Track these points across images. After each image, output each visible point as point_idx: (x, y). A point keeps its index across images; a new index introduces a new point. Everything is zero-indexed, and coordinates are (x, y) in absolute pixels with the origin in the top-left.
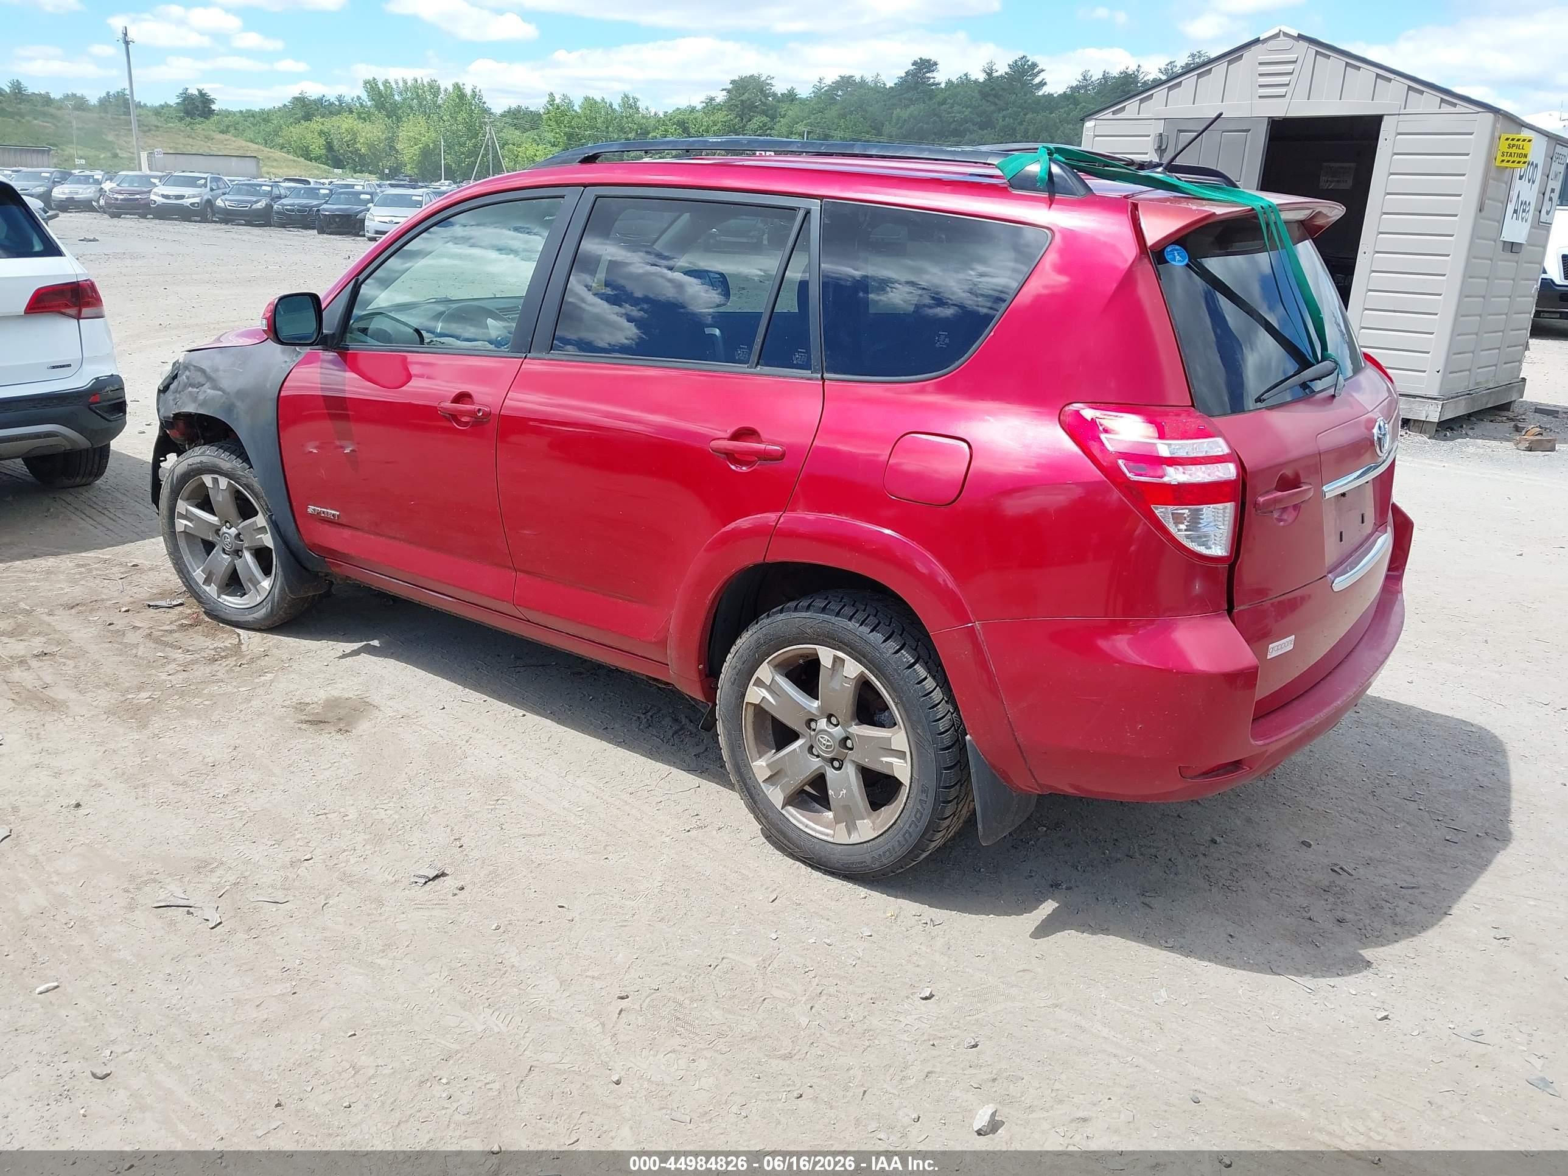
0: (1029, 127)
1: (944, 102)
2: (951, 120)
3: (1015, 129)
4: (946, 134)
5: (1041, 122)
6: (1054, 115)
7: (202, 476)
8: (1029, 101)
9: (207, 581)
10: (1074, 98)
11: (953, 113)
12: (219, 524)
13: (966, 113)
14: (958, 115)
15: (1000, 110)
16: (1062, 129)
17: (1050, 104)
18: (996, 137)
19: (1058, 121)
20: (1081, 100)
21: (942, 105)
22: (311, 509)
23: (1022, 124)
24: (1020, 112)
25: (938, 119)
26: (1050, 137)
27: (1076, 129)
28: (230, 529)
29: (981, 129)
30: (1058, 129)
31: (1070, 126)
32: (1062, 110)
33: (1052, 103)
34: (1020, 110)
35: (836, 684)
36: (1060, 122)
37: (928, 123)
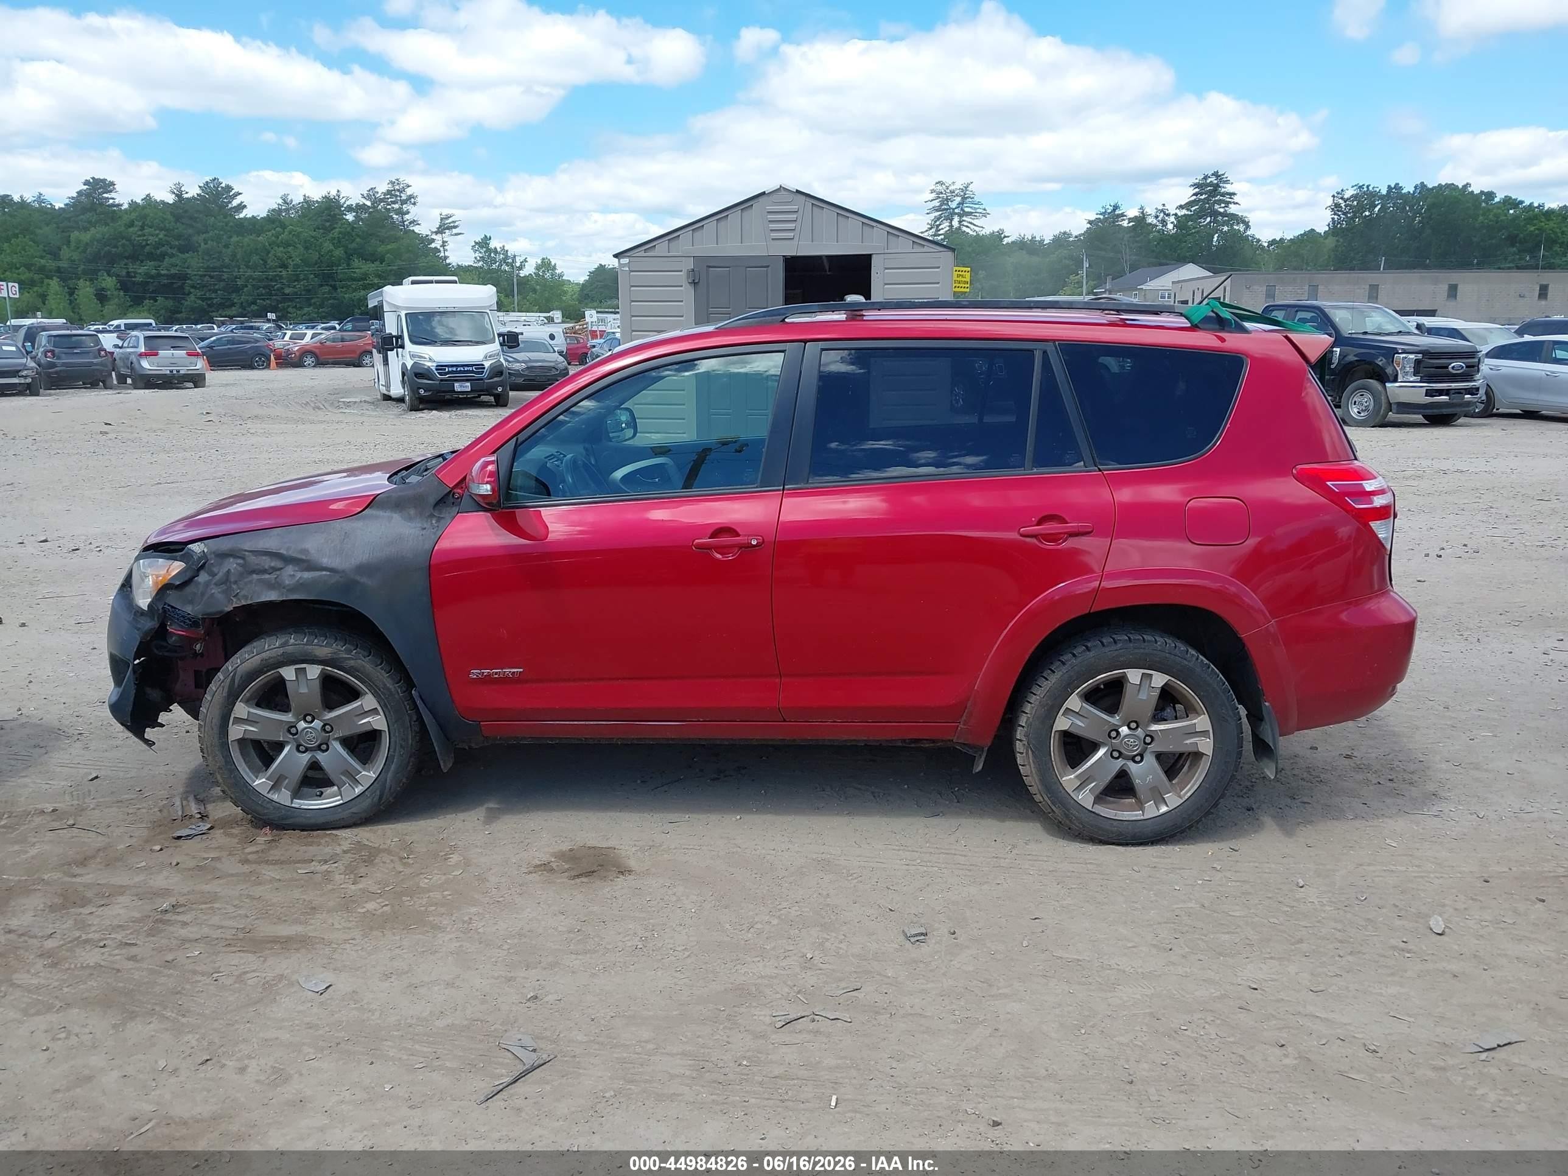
0: (236, 251)
1: (131, 224)
2: (144, 243)
3: (221, 252)
4: (141, 258)
5: (249, 245)
6: (261, 238)
7: (280, 670)
8: (231, 224)
9: (275, 787)
10: (280, 221)
11: (145, 235)
12: (293, 720)
13: (161, 236)
14: (150, 238)
15: (199, 233)
16: (273, 252)
17: (255, 227)
18: (201, 261)
19: (267, 244)
20: (287, 223)
21: (130, 227)
22: (475, 673)
23: (228, 247)
24: (223, 235)
25: (128, 243)
26: (262, 260)
27: (289, 252)
28: (312, 722)
29: (182, 252)
30: (269, 252)
31: (281, 249)
32: (270, 234)
33: (257, 227)
34: (222, 233)
35: (1143, 696)
36: (270, 245)
37: (116, 247)
